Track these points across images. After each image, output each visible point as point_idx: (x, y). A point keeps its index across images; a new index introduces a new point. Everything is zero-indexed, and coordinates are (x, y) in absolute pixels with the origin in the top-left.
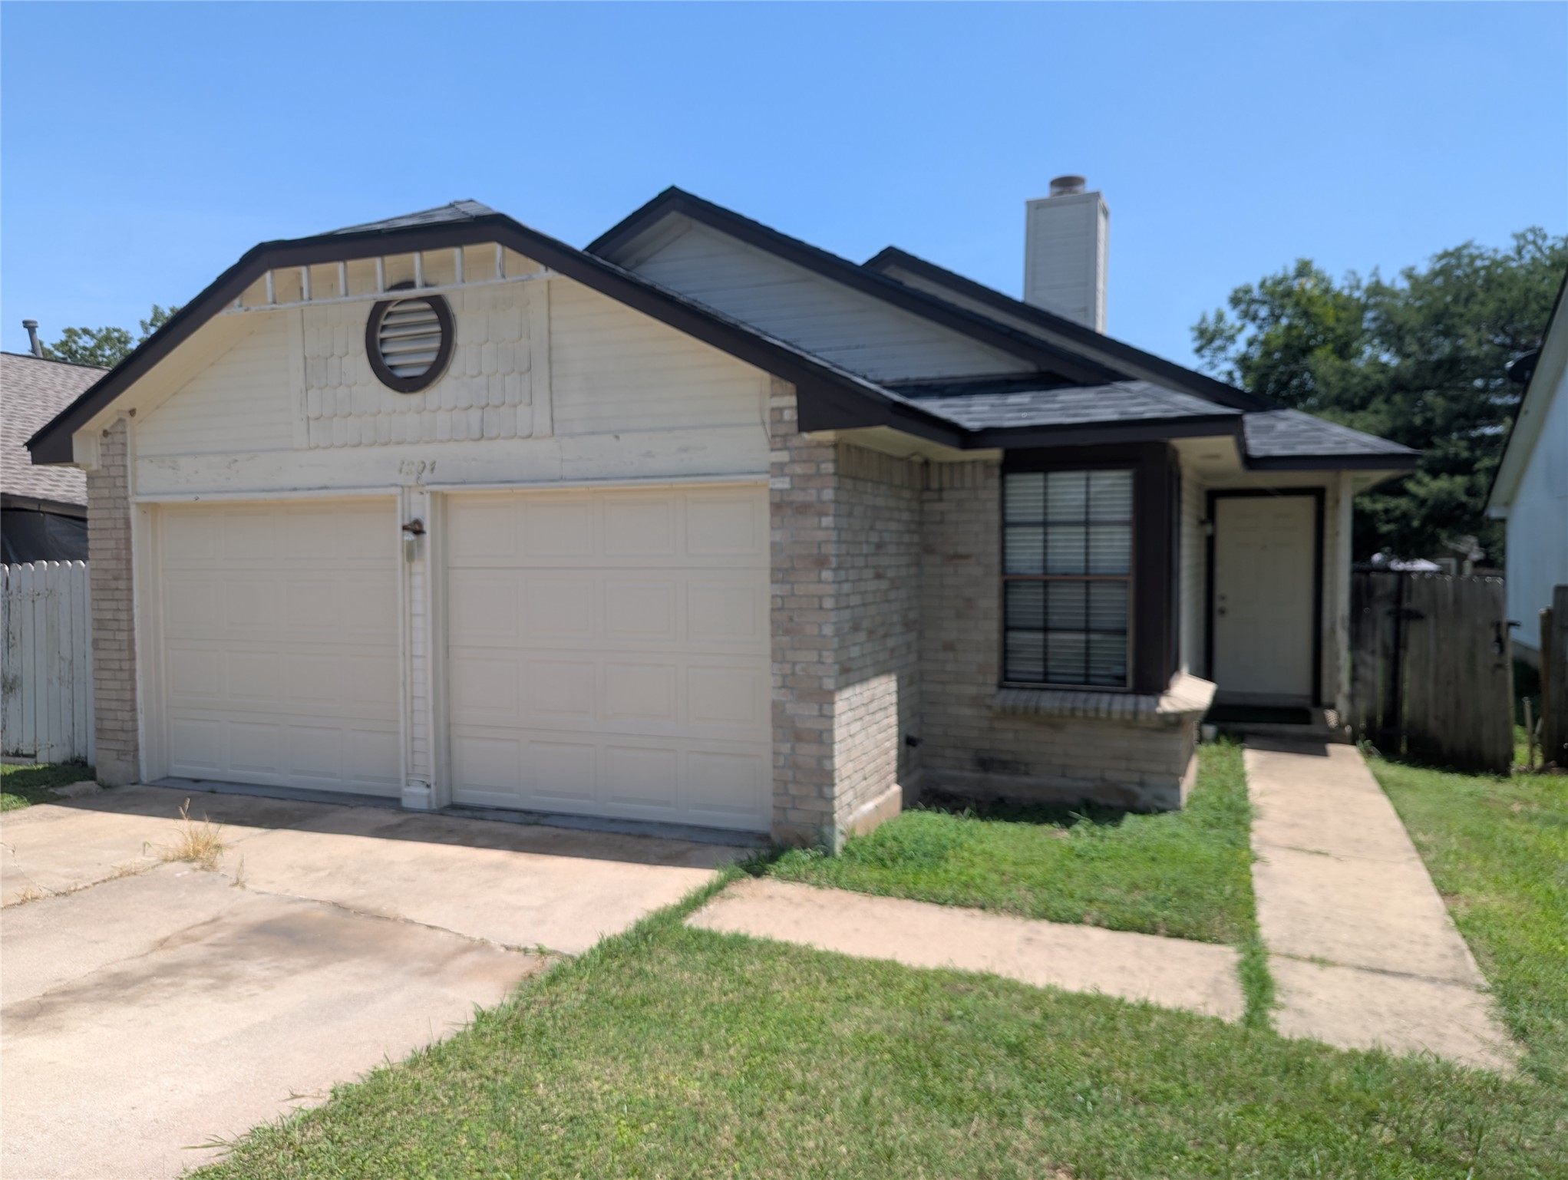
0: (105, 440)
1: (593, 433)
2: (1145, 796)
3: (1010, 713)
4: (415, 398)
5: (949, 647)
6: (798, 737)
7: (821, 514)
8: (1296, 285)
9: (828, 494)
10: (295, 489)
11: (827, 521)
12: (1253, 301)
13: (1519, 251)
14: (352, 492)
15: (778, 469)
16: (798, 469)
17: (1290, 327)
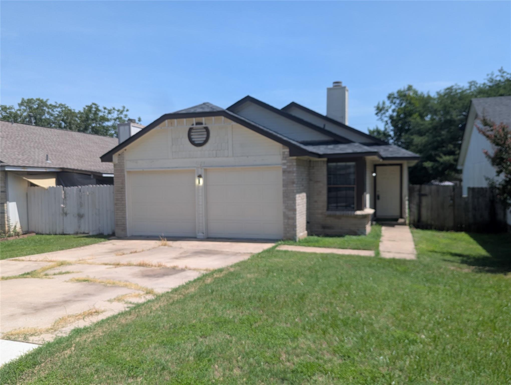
0: (118, 156)
1: (242, 156)
3: (330, 216)
4: (200, 148)
5: (316, 202)
6: (289, 218)
7: (293, 173)
8: (407, 93)
9: (295, 169)
11: (295, 175)
12: (395, 98)
13: (470, 87)
14: (184, 168)
15: (284, 164)
16: (289, 164)
17: (405, 107)
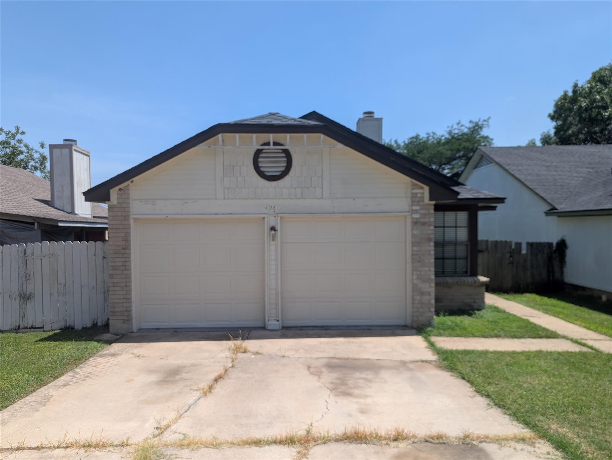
0: (120, 192)
1: (345, 198)
2: (476, 306)
7: (430, 225)
9: (432, 219)
10: (216, 214)
11: (432, 228)
14: (244, 216)
15: (415, 211)
16: (422, 212)
